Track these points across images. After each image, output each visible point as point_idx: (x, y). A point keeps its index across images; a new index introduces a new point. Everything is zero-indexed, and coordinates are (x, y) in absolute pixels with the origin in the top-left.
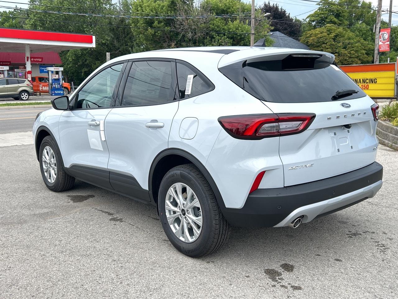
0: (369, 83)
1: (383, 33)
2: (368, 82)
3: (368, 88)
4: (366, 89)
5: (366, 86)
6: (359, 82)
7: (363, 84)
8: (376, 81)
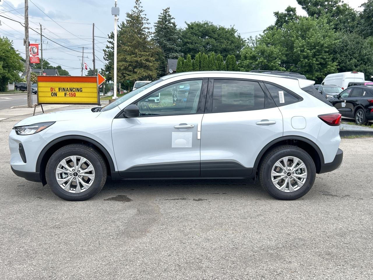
0: (76, 91)
1: (32, 47)
2: (74, 91)
3: (75, 95)
4: (73, 96)
5: (73, 94)
6: (67, 90)
7: (71, 92)
8: (82, 90)
